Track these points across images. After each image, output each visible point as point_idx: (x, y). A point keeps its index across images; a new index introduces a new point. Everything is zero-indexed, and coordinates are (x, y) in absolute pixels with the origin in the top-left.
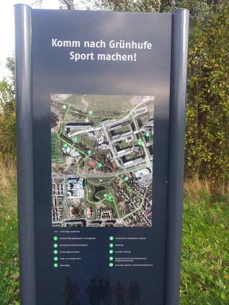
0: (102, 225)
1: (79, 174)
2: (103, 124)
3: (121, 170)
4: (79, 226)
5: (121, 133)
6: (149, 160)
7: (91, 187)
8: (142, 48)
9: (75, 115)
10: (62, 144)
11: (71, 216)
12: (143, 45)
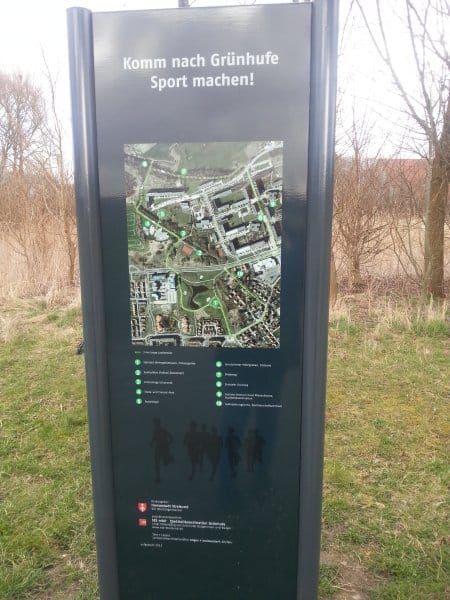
0: (204, 344)
1: (168, 268)
2: (203, 189)
3: (232, 260)
4: (171, 344)
5: (231, 203)
6: (274, 245)
7: (188, 287)
8: (262, 63)
9: (160, 176)
10: (142, 221)
11: (159, 330)
12: (265, 59)
